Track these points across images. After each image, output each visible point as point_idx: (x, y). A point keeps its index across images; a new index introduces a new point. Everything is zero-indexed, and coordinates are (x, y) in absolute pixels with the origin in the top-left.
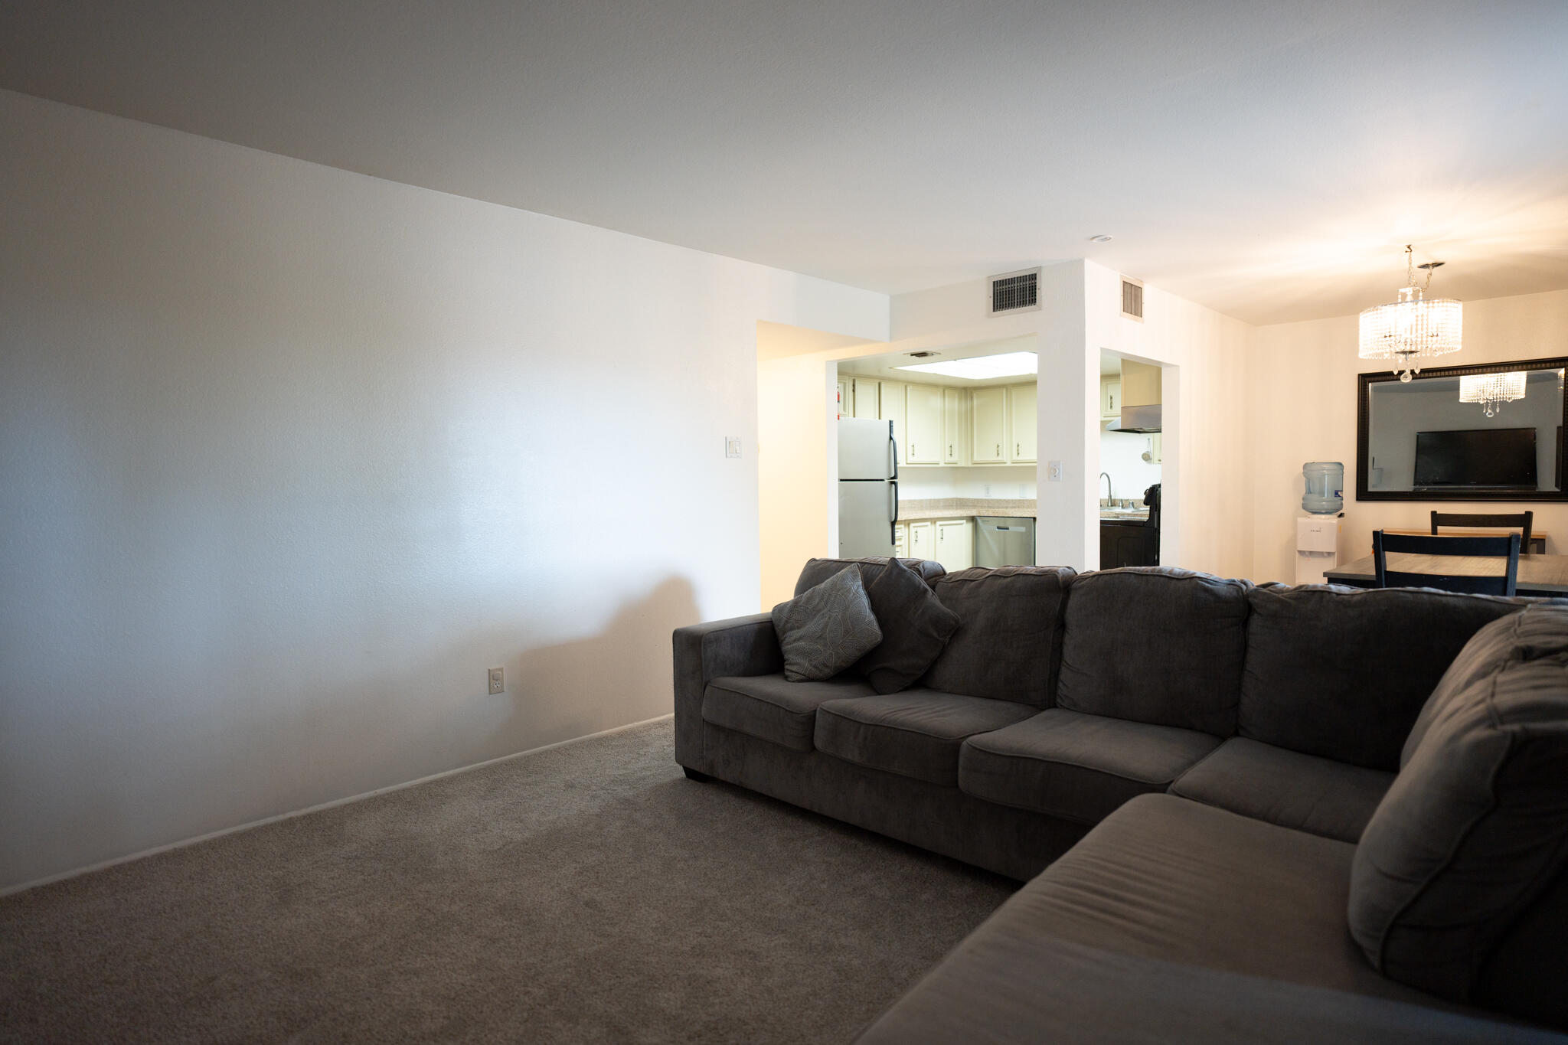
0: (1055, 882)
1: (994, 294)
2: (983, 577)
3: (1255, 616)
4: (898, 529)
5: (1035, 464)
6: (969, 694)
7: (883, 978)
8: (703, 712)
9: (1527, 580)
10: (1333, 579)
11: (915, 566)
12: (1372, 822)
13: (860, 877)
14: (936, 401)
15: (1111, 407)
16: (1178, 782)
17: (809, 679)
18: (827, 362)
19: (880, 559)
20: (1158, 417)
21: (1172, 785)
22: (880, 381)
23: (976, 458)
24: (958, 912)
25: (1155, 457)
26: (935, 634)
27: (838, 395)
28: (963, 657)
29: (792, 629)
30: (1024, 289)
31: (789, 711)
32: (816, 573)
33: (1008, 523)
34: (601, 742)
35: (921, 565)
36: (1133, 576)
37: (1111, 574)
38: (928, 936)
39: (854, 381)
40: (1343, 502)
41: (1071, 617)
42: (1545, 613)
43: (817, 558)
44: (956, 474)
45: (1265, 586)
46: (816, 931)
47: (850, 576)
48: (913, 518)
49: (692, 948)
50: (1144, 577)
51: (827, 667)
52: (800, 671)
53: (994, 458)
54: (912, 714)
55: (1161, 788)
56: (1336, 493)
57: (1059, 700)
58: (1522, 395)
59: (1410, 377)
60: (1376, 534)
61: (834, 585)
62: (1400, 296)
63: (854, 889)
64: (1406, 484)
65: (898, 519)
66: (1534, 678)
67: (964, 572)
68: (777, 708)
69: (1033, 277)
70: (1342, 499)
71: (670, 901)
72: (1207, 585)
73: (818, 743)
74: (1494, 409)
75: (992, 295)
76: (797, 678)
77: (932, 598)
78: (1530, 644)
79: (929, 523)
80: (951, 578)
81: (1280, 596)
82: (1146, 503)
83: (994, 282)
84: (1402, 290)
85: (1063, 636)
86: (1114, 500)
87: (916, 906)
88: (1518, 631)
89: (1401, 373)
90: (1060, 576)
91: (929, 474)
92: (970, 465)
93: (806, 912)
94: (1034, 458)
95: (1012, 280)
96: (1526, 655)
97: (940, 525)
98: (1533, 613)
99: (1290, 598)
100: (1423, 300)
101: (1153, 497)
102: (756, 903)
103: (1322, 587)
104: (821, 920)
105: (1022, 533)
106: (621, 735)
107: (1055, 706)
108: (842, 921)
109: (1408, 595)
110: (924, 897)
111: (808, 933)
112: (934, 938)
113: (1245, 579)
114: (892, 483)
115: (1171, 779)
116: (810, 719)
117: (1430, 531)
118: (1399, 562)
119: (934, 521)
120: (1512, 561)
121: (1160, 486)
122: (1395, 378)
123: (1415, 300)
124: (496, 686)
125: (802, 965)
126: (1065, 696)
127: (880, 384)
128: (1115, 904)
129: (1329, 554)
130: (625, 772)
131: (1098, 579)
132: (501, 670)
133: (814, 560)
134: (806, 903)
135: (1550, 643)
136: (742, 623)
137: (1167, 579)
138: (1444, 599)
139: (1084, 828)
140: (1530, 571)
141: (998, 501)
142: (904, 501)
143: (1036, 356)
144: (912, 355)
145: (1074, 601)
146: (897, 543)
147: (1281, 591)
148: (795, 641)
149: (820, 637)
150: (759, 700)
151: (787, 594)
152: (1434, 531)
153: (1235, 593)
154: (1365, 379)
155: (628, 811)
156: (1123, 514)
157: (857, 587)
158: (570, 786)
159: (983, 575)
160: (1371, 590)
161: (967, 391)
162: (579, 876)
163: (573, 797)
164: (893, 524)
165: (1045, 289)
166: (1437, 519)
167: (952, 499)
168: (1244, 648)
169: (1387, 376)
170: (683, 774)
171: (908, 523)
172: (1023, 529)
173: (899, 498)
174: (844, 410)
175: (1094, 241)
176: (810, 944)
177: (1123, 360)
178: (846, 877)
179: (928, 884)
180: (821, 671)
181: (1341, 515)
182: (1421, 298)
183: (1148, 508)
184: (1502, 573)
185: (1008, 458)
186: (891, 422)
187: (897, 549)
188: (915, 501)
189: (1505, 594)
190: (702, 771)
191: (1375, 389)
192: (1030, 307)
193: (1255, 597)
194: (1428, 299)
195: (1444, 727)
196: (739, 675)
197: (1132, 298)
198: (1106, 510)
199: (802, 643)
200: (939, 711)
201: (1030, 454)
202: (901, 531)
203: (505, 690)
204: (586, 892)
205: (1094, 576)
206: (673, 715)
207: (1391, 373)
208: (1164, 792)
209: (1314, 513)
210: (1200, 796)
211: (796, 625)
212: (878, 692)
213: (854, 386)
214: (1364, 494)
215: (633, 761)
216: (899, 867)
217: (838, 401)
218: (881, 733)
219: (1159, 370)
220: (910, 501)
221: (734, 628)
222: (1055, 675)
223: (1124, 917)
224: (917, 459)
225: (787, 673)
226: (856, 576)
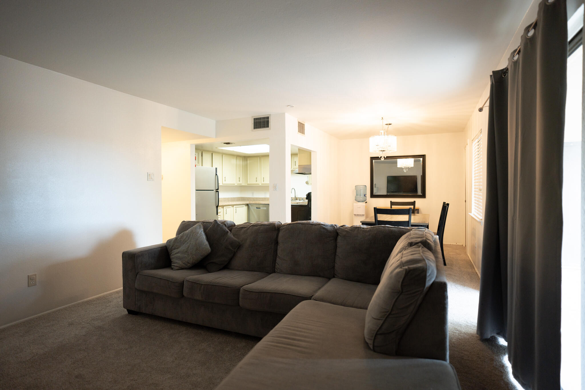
0: (273, 337)
1: (254, 123)
2: (249, 226)
3: (339, 236)
4: (219, 209)
5: (269, 185)
6: (244, 270)
7: (210, 384)
8: (136, 286)
9: (414, 222)
10: (363, 223)
11: (224, 223)
12: (371, 302)
13: (202, 345)
14: (234, 161)
15: (295, 165)
16: (315, 296)
17: (182, 269)
18: (191, 144)
19: (211, 220)
20: (310, 169)
21: (313, 297)
22: (212, 153)
23: (248, 183)
24: (240, 353)
25: (310, 183)
26: (231, 248)
27: (195, 158)
28: (242, 256)
29: (174, 249)
30: (264, 122)
31: (173, 282)
32: (185, 226)
33: (261, 206)
34: (88, 302)
35: (226, 223)
36: (301, 224)
37: (293, 224)
38: (228, 364)
39: (202, 152)
40: (367, 198)
41: (280, 240)
42: (416, 232)
43: (185, 221)
44: (242, 188)
45: (342, 226)
46: (183, 370)
47: (198, 227)
48: (225, 205)
49: (128, 387)
50: (304, 225)
51: (189, 263)
52: (178, 265)
53: (255, 183)
54: (222, 279)
55: (309, 298)
56: (365, 195)
57: (276, 270)
58: (413, 166)
59: (384, 159)
60: (375, 208)
61: (192, 231)
62: (380, 133)
63: (200, 350)
64: (384, 193)
65: (219, 205)
66: (412, 251)
67: (242, 225)
68: (168, 281)
69: (268, 118)
70: (366, 197)
71: (118, 368)
72: (324, 226)
73: (185, 294)
74: (406, 170)
75: (253, 123)
76: (177, 268)
77: (230, 235)
78: (412, 241)
79: (231, 207)
80: (237, 227)
81: (346, 229)
82: (307, 199)
83: (254, 119)
84: (381, 131)
85: (277, 247)
86: (297, 198)
87: (224, 353)
88: (410, 238)
89: (381, 157)
90: (276, 225)
91: (230, 188)
92: (246, 185)
93: (179, 363)
94: (268, 182)
95: (261, 118)
96: (411, 245)
97: (235, 207)
98: (413, 232)
99: (350, 230)
100: (386, 135)
101: (309, 197)
102: (158, 362)
103: (358, 226)
104: (185, 365)
105: (265, 210)
106: (98, 299)
107: (275, 272)
108: (194, 364)
109: (382, 228)
110: (227, 349)
111: (180, 371)
112: (231, 364)
113: (336, 224)
114: (217, 191)
115: (312, 295)
116: (182, 284)
117: (390, 207)
118: (382, 217)
119: (233, 206)
120: (410, 216)
121: (311, 193)
122: (379, 159)
123: (384, 134)
124: (32, 283)
125: (176, 385)
126: (278, 268)
127: (212, 154)
128: (292, 341)
129: (363, 215)
130: (99, 314)
131: (289, 226)
132: (35, 275)
133: (184, 221)
134: (179, 359)
135: (417, 241)
136: (153, 247)
137: (311, 225)
138: (391, 228)
139: (283, 315)
140: (415, 219)
141: (257, 198)
142: (222, 198)
143: (269, 145)
144: (224, 143)
145: (281, 234)
146: (219, 214)
147: (347, 228)
148: (176, 254)
149: (186, 252)
150: (160, 278)
151: (173, 235)
152: (391, 207)
153: (333, 229)
154: (372, 159)
155: (100, 332)
156: (299, 203)
157: (201, 231)
158: (71, 324)
159: (249, 225)
160: (372, 226)
161: (245, 158)
162: (73, 364)
163: (72, 329)
164: (217, 207)
165: (272, 122)
166: (392, 203)
167: (240, 198)
168: (336, 247)
169: (377, 158)
170: (127, 313)
171: (223, 206)
172: (265, 208)
173: (219, 197)
174: (198, 163)
175: (288, 107)
176: (181, 375)
177: (299, 149)
178: (196, 346)
179: (228, 344)
180: (186, 265)
181: (366, 202)
182: (386, 134)
183: (307, 200)
184: (407, 220)
185: (260, 183)
186: (216, 168)
187: (219, 216)
188: (226, 198)
189: (408, 226)
190: (135, 310)
191: (375, 162)
192: (267, 128)
193: (339, 230)
194: (387, 135)
195: (390, 269)
196: (152, 269)
197: (301, 128)
198: (294, 201)
199: (179, 255)
200: (232, 277)
201: (267, 181)
202: (220, 210)
203: (37, 284)
204: (76, 371)
205: (287, 225)
206: (122, 288)
207: (378, 157)
208: (311, 299)
209: (358, 202)
210: (322, 300)
211: (176, 247)
212: (209, 271)
213: (202, 154)
214: (373, 196)
215: (103, 309)
216: (217, 339)
217: (195, 160)
218: (210, 288)
219: (310, 153)
220: (224, 198)
221: (150, 250)
222: (274, 261)
223: (295, 346)
224: (227, 182)
225: (173, 267)
226: (200, 227)
